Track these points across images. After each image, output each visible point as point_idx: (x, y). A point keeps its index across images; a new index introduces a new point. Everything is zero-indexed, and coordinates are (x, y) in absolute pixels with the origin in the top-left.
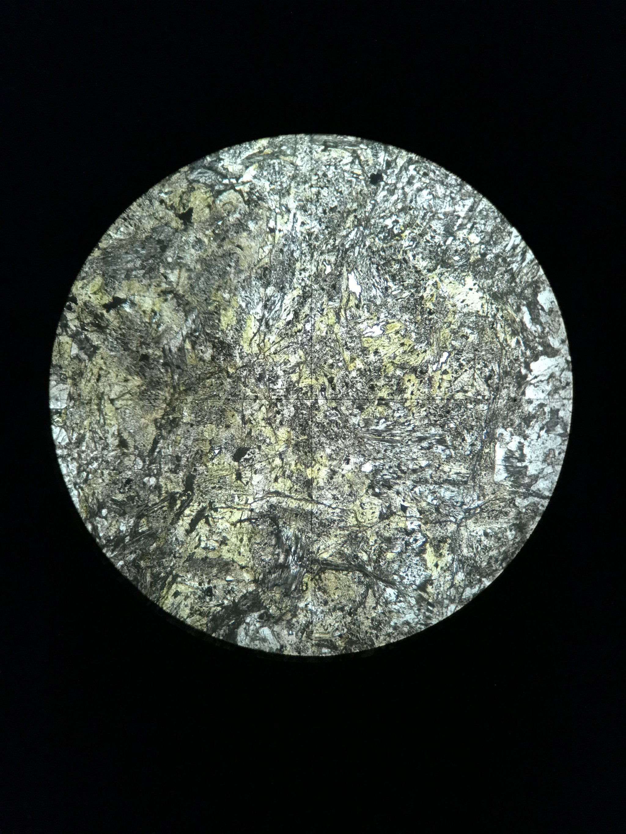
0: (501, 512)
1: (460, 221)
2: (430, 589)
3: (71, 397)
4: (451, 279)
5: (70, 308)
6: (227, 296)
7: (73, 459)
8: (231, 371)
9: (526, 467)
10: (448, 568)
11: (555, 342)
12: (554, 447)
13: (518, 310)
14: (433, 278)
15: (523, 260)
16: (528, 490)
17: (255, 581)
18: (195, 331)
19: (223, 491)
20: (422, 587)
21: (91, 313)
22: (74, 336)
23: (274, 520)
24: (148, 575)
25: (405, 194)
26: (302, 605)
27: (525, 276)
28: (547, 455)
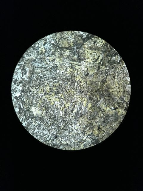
0: (27, 61)
1: (37, 127)
2: (44, 43)
3: (126, 88)
4: (39, 114)
5: (126, 108)
6: (90, 111)
7: (125, 73)
8: (89, 94)
9: (22, 71)
10: (40, 48)
11: (15, 100)
12: (15, 76)
13: (23, 107)
14: (43, 115)
15: (22, 119)
16: (21, 66)
17: (84, 45)
18: (97, 103)
19: (91, 66)
20: (45, 43)
21: (121, 107)
22: (125, 101)
23: (79, 59)
24: (108, 47)
25: (49, 133)
26: (73, 39)
27: (22, 115)
28: (17, 74)
